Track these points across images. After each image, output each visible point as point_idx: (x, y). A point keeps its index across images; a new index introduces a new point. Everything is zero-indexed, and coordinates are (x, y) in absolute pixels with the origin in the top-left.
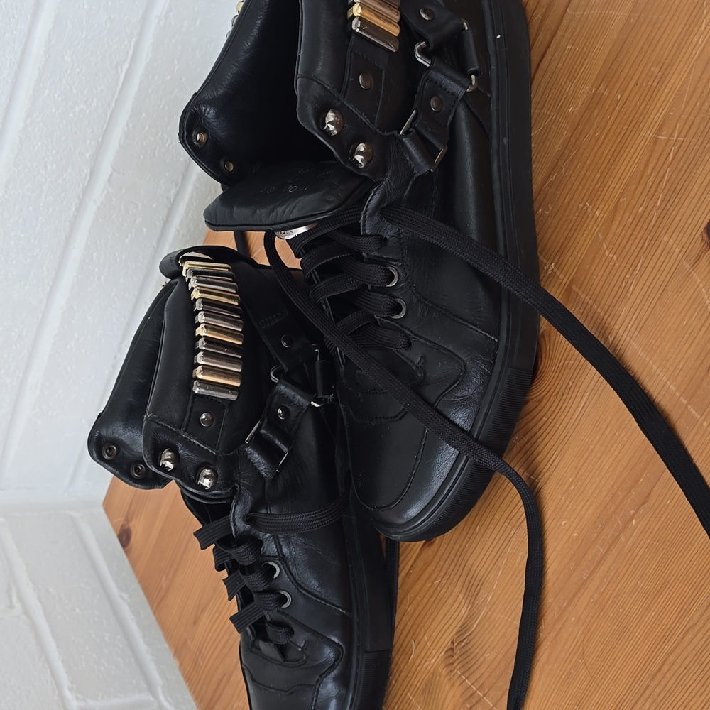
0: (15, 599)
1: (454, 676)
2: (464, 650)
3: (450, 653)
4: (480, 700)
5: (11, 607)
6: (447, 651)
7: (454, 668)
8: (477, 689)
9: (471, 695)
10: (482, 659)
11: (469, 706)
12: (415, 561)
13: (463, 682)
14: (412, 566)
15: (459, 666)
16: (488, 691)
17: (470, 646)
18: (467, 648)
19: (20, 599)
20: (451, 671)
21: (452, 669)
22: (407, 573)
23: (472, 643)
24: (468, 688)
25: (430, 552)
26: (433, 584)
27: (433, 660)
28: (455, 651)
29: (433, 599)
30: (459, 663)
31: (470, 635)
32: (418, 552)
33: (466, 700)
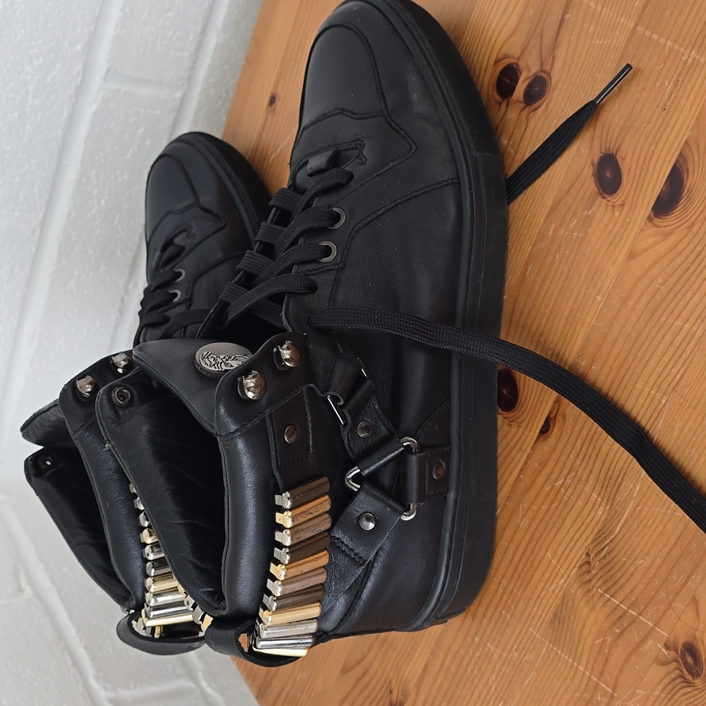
0: (23, 582)
1: (593, 596)
2: (605, 562)
3: (585, 568)
4: (634, 621)
5: (20, 590)
6: (581, 566)
7: (593, 587)
8: (629, 608)
9: (621, 617)
10: (632, 568)
11: (618, 631)
12: (526, 463)
13: (606, 602)
14: (522, 470)
15: (600, 582)
16: (645, 608)
17: (613, 555)
18: (609, 558)
19: (30, 581)
20: (589, 591)
21: (591, 587)
22: (516, 480)
23: (616, 551)
24: (615, 608)
25: (546, 448)
26: (553, 486)
27: (562, 581)
28: (592, 564)
29: (555, 505)
30: (599, 579)
31: (612, 541)
32: (529, 450)
33: (614, 623)
